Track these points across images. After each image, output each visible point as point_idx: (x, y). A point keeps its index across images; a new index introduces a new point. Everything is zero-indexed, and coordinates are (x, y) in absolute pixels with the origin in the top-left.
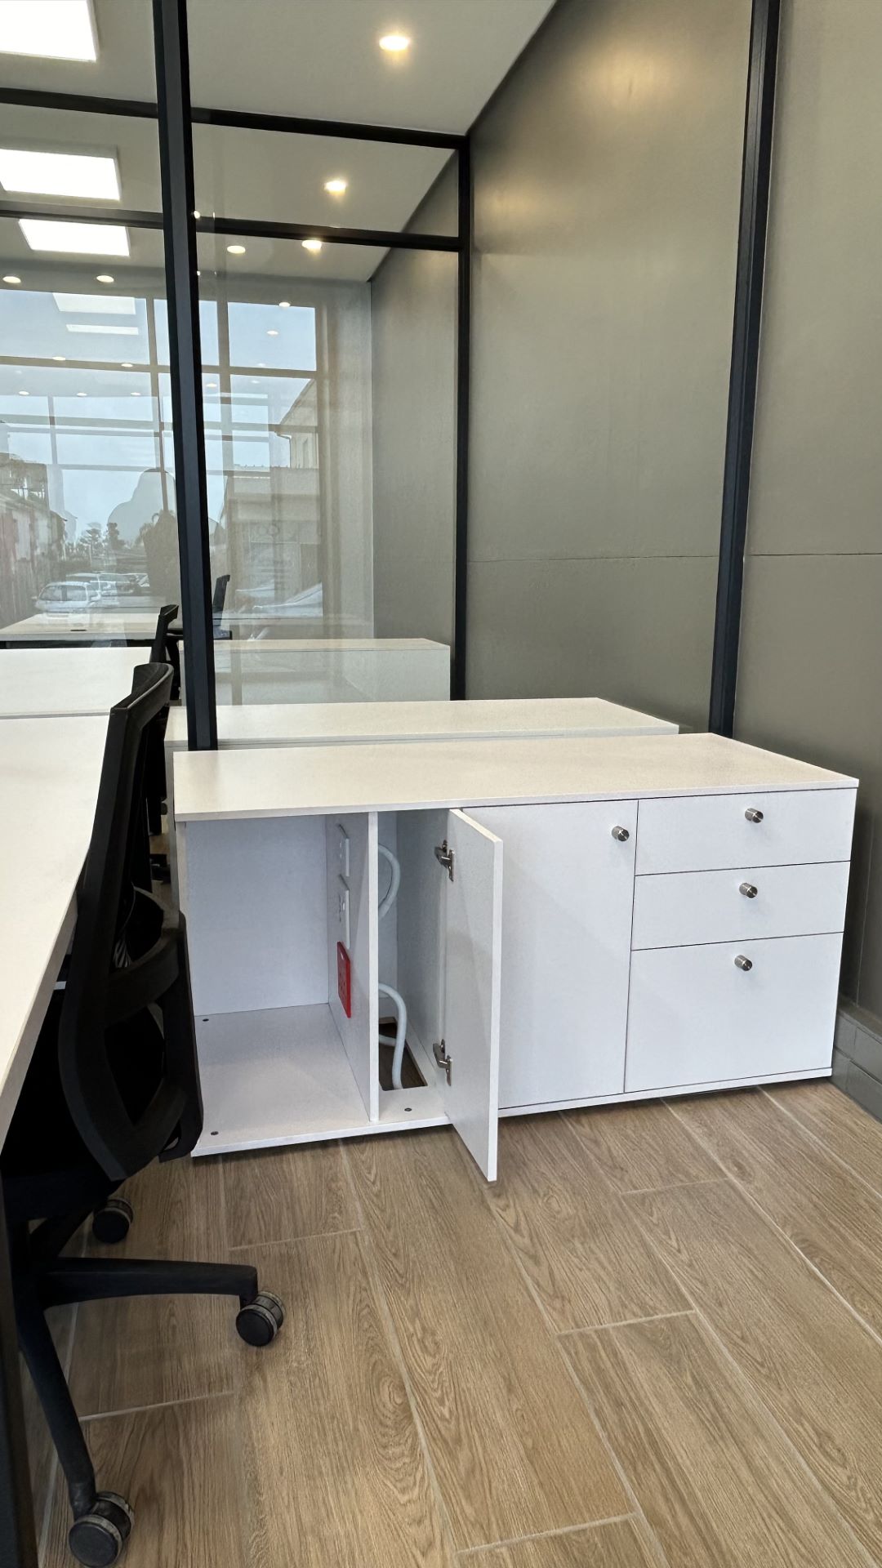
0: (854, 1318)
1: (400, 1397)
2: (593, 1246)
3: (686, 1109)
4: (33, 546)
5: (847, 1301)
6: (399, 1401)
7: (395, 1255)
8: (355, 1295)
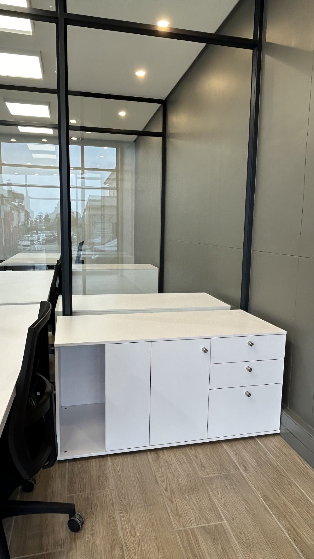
0: (279, 526)
1: (121, 552)
2: (192, 496)
3: (228, 445)
4: (19, 222)
5: (277, 519)
6: (121, 554)
7: (124, 499)
8: (109, 513)
